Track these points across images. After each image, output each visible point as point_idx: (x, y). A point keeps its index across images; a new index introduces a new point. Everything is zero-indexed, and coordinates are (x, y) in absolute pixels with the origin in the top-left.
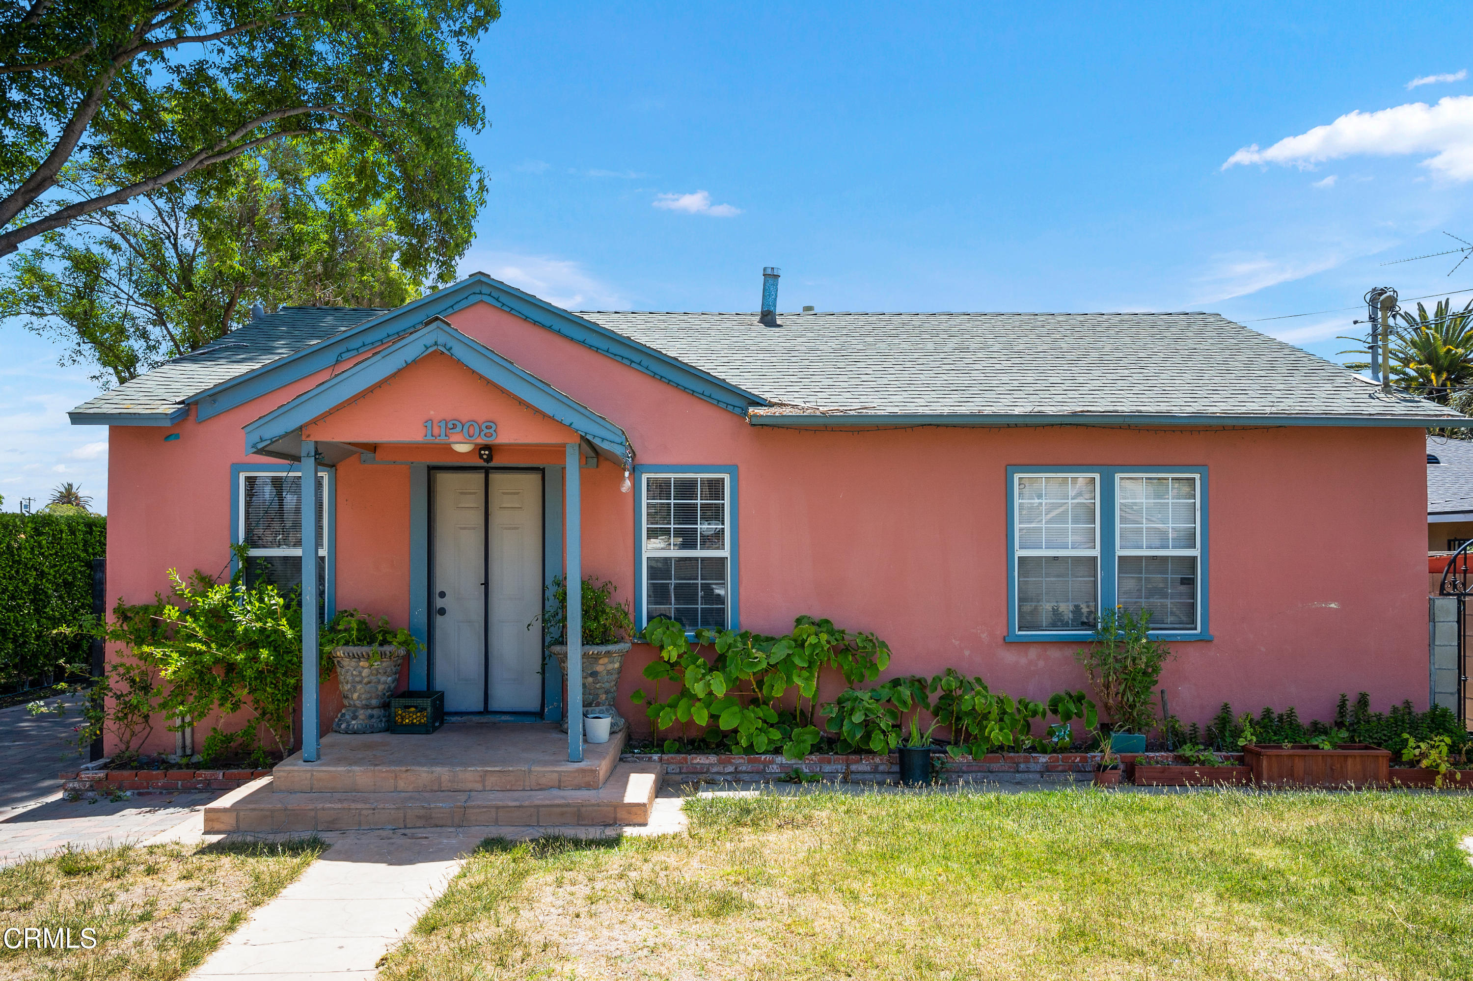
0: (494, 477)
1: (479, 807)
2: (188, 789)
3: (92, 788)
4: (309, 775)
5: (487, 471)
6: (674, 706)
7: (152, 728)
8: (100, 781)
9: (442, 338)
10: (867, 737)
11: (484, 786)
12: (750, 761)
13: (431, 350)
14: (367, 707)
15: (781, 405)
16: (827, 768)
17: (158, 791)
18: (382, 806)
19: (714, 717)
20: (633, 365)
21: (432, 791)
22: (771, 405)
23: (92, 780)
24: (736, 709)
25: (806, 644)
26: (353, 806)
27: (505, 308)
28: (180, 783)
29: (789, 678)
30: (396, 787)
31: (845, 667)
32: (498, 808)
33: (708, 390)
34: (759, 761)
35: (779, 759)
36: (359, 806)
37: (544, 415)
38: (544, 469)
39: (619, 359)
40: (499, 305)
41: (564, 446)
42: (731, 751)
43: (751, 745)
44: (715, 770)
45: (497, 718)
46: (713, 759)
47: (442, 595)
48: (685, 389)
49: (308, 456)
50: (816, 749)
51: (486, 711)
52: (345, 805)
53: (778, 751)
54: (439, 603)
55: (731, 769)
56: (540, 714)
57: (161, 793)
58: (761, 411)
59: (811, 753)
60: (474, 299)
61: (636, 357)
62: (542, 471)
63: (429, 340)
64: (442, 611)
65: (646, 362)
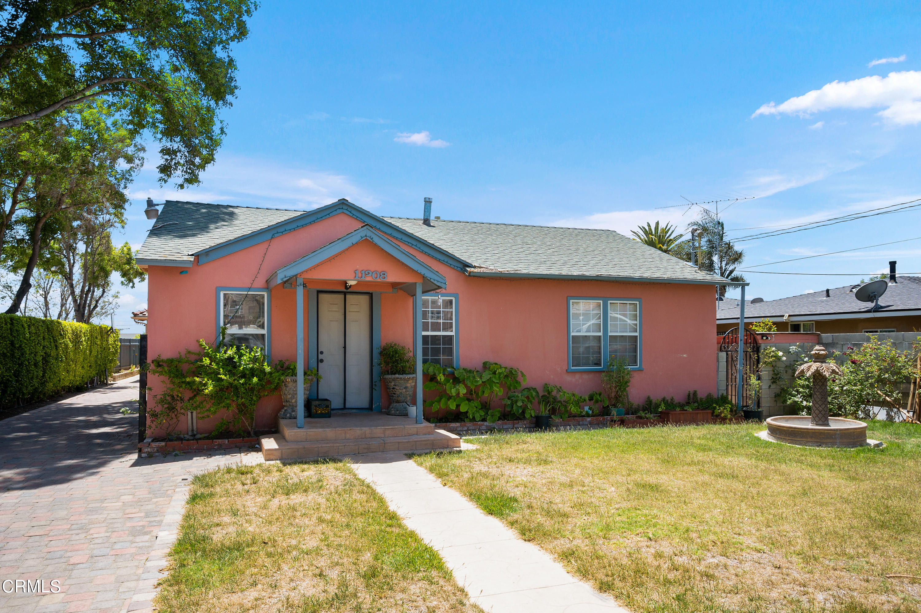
0: (348, 296)
1: (391, 443)
2: (209, 449)
3: (158, 451)
4: (305, 434)
5: (345, 294)
6: (439, 401)
7: (179, 421)
8: (162, 447)
9: (369, 234)
10: (523, 412)
11: (385, 435)
12: (474, 425)
13: (364, 239)
15: (480, 267)
16: (505, 427)
17: (194, 451)
18: (347, 444)
19: (458, 406)
20: (413, 246)
21: (362, 438)
22: (475, 267)
23: (158, 447)
24: (467, 402)
25: (497, 372)
26: (335, 445)
27: (354, 216)
28: (205, 446)
29: (491, 387)
30: (345, 437)
31: (508, 383)
32: (399, 443)
33: (446, 259)
34: (477, 424)
35: (486, 423)
36: (338, 445)
38: (372, 293)
39: (407, 243)
40: (351, 215)
41: (416, 283)
42: (464, 421)
43: (474, 418)
44: (459, 429)
45: (350, 411)
46: (458, 424)
47: (322, 353)
48: (436, 259)
49: (301, 285)
50: (500, 419)
51: (344, 408)
52: (332, 445)
53: (484, 420)
54: (321, 357)
55: (466, 428)
56: (370, 408)
57: (195, 452)
58: (472, 269)
59: (498, 420)
60: (339, 211)
61: (414, 243)
62: (371, 295)
63: (363, 234)
64: (322, 361)
65: (419, 245)
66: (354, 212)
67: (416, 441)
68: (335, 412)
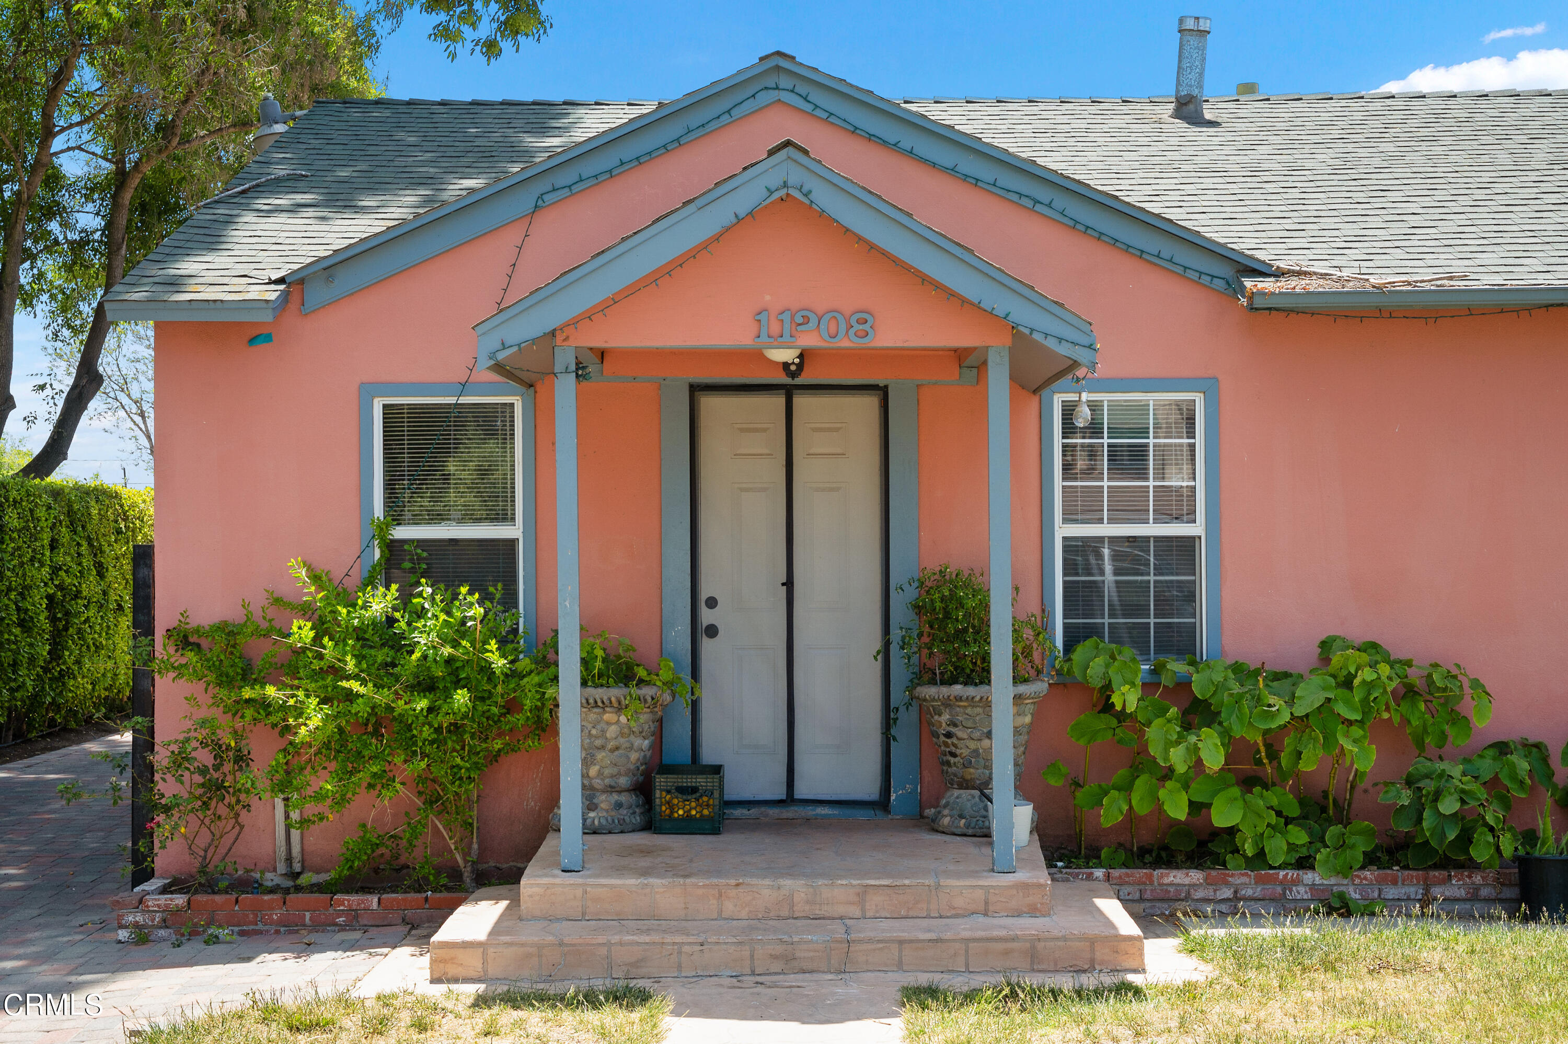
0: (801, 402)
1: (870, 941)
2: (319, 926)
3: (165, 924)
4: (579, 892)
5: (789, 392)
6: (1127, 788)
7: (242, 827)
8: (178, 911)
9: (796, 176)
10: (1465, 839)
11: (863, 910)
12: (1259, 881)
13: (776, 196)
14: (611, 789)
15: (1299, 274)
16: (1391, 892)
17: (273, 929)
18: (713, 939)
19: (1196, 807)
20: (1038, 208)
21: (779, 918)
22: (1279, 274)
23: (166, 910)
24: (1236, 791)
25: (1356, 682)
26: (669, 939)
27: (818, 113)
28: (308, 915)
29: (1329, 739)
30: (720, 912)
31: (1415, 722)
32: (901, 942)
33: (1167, 248)
34: (1274, 880)
35: (1309, 877)
36: (678, 939)
37: (964, 301)
38: (886, 387)
39: (1015, 197)
40: (808, 107)
42: (1224, 864)
43: (1261, 854)
44: (1199, 894)
45: (810, 811)
46: (1196, 876)
47: (712, 603)
48: (1127, 249)
49: (567, 371)
50: (1370, 860)
51: (790, 799)
52: (656, 938)
53: (1305, 863)
54: (707, 616)
55: (1227, 893)
56: (882, 804)
57: (277, 932)
58: (1267, 285)
59: (1363, 868)
60: (764, 98)
61: (1043, 194)
62: (883, 392)
63: (774, 180)
64: (712, 631)
65: (1061, 201)
66: (817, 97)
67: (967, 940)
68: (738, 812)
